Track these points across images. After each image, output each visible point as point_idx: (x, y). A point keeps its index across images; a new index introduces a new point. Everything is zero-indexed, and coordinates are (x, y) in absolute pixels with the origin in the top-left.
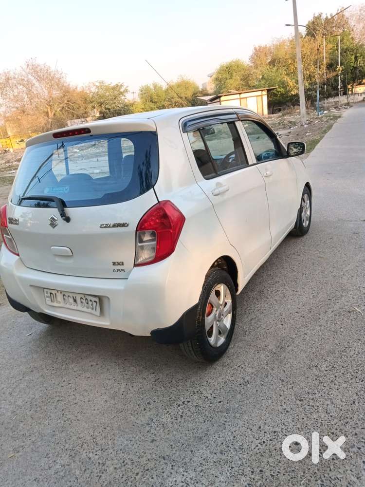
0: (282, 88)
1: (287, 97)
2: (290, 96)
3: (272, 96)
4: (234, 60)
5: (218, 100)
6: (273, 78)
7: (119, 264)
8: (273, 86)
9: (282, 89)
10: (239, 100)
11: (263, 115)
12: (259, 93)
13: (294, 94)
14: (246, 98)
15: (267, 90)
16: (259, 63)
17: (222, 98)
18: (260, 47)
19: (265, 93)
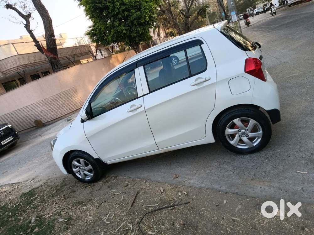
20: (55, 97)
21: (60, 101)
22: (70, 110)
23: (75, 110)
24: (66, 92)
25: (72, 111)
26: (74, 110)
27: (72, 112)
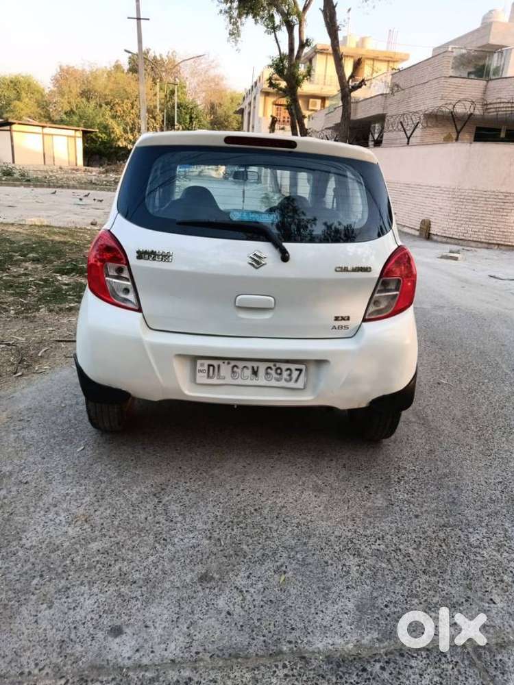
0: (105, 133)
1: (111, 147)
2: (115, 148)
3: (89, 142)
4: (24, 75)
5: (8, 128)
6: (91, 117)
7: (343, 319)
8: (90, 128)
9: (104, 135)
10: (41, 135)
11: (76, 165)
12: (72, 133)
13: (121, 146)
14: (52, 135)
15: (83, 131)
16: (66, 89)
17: (14, 127)
18: (69, 68)
19: (80, 134)
20: (477, 195)
21: (480, 207)
22: (484, 237)
23: (495, 242)
24: (506, 196)
25: (487, 241)
26: (493, 242)
27: (486, 243)
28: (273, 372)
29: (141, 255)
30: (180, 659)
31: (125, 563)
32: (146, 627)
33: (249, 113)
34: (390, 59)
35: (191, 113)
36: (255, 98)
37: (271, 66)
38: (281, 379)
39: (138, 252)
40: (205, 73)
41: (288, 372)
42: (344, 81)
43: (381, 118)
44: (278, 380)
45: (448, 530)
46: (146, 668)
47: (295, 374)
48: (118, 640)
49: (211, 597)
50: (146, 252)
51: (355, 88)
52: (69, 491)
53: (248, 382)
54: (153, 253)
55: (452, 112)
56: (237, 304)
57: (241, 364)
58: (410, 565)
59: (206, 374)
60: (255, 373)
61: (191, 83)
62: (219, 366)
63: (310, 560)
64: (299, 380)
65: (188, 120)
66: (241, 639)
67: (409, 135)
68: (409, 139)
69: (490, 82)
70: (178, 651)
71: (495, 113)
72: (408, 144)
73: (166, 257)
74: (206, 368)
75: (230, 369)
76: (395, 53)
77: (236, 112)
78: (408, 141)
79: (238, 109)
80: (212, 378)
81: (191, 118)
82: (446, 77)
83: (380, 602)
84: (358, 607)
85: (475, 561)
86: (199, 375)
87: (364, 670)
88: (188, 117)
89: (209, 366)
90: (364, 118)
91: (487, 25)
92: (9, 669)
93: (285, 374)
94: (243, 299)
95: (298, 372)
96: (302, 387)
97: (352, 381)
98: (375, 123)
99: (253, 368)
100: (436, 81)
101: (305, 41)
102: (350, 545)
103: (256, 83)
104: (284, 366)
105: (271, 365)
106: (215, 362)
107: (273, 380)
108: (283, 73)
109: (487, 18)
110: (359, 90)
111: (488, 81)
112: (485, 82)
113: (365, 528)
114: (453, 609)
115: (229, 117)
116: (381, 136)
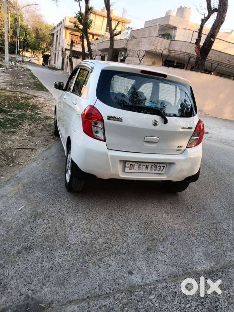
7: (180, 147)
28: (153, 167)
29: (109, 118)
30: (159, 280)
31: (116, 246)
32: (140, 270)
33: (57, 36)
34: (123, 21)
35: (26, 31)
36: (60, 29)
37: (76, 17)
38: (156, 170)
39: (108, 117)
40: (33, 12)
41: (159, 167)
42: (112, 31)
43: (125, 50)
44: (155, 170)
45: (216, 224)
46: (149, 285)
47: (162, 168)
48: (133, 276)
49: (155, 256)
50: (112, 117)
51: (116, 35)
52: (74, 219)
53: (144, 171)
54: (115, 117)
55: (161, 53)
56: (145, 140)
57: (142, 164)
58: (211, 238)
59: (129, 168)
60: (147, 167)
61: (26, 16)
62: (134, 165)
63: (179, 239)
64: (163, 171)
65: (24, 35)
66: (174, 270)
67: (140, 60)
68: (140, 61)
69: (172, 41)
70: (156, 277)
71: (174, 55)
72: (140, 64)
73: (120, 120)
74: (129, 165)
75: (138, 166)
76: (125, 19)
77: (50, 34)
78: (140, 62)
79: (51, 33)
80: (131, 170)
81: (26, 34)
82: (155, 36)
83: (209, 252)
84: (204, 254)
85: (229, 235)
86: (126, 168)
87: (217, 275)
88: (24, 33)
89: (131, 165)
90: (117, 48)
91: (168, 16)
92: (101, 292)
93: (158, 168)
94: (148, 138)
95: (163, 167)
96: (164, 173)
97: (181, 171)
98: (122, 51)
99: (147, 165)
100: (151, 37)
101: (90, 8)
102: (189, 233)
103: (61, 23)
104: (158, 165)
105: (153, 164)
106: (133, 163)
107: (153, 170)
108: (81, 21)
109: (168, 13)
110: (118, 36)
111: (171, 41)
112: (170, 41)
113: (190, 226)
114: (231, 252)
115: (45, 36)
116: (125, 58)
